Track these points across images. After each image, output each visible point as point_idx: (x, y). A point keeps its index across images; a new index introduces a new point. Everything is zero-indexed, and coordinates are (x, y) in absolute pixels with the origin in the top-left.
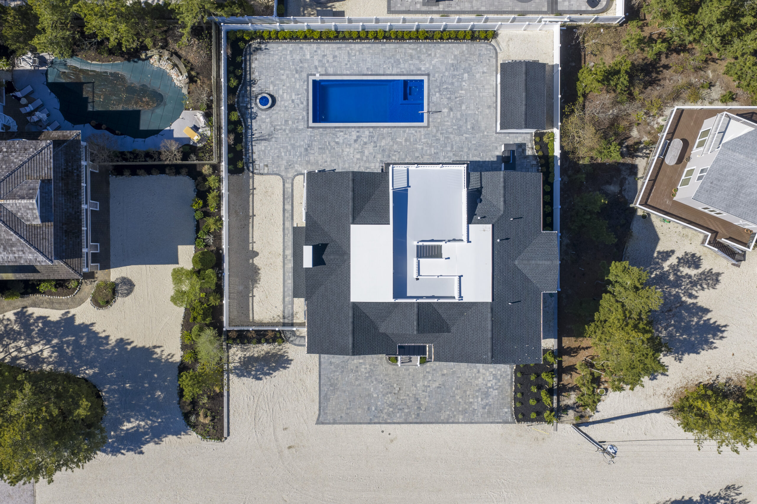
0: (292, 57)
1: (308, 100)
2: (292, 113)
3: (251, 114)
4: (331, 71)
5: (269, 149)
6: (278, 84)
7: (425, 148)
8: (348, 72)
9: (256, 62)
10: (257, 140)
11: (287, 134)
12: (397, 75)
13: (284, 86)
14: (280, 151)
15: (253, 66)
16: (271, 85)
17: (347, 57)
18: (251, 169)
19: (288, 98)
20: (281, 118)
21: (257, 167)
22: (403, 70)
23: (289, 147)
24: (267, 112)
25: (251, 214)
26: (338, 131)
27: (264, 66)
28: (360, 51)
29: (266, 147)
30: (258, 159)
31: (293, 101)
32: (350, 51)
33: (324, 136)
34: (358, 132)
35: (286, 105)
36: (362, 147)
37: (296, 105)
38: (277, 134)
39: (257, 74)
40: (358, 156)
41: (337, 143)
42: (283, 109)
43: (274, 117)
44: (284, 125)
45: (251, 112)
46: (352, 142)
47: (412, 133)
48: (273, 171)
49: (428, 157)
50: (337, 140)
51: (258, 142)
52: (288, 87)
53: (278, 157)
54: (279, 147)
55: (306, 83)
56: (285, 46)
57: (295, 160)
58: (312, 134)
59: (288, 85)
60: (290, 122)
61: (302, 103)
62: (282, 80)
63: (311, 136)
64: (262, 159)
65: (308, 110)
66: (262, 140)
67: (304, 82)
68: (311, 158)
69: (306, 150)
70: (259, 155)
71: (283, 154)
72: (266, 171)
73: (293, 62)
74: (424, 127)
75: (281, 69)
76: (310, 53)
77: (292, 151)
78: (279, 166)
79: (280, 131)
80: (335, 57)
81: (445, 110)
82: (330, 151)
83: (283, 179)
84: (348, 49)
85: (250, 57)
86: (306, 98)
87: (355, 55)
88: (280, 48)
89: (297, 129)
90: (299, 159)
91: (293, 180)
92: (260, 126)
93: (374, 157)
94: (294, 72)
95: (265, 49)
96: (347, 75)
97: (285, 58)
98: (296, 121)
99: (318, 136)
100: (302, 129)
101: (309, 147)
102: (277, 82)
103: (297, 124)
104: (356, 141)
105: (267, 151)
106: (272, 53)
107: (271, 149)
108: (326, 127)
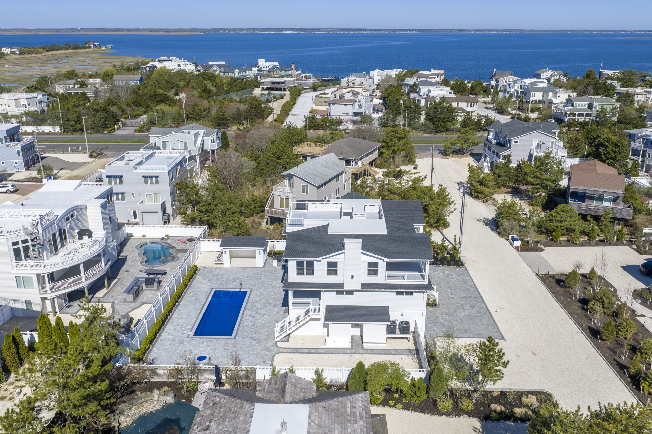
1: (210, 338)
2: (218, 346)
4: (189, 327)
5: (248, 360)
8: (195, 319)
11: (237, 349)
13: (192, 350)
17: (182, 320)
19: (204, 348)
20: (220, 352)
22: (204, 298)
23: (250, 349)
24: (212, 360)
27: (168, 361)
28: (179, 314)
29: (246, 362)
31: (208, 346)
32: (178, 318)
33: (245, 331)
34: (246, 316)
35: (209, 349)
36: (259, 314)
37: (212, 344)
40: (267, 316)
44: (228, 351)
47: (254, 295)
50: (250, 325)
52: (194, 348)
53: (257, 355)
56: (154, 348)
57: (262, 346)
58: (241, 337)
59: (192, 348)
60: (227, 347)
61: (212, 341)
63: (243, 337)
64: (256, 364)
65: (219, 338)
67: (193, 340)
68: (262, 338)
69: (254, 340)
71: (255, 352)
73: (172, 345)
74: (251, 292)
76: (169, 336)
77: (253, 347)
79: (233, 353)
80: (178, 325)
81: (241, 283)
82: (259, 329)
83: (279, 353)
84: (175, 319)
86: (208, 339)
87: (182, 316)
88: (155, 351)
89: (234, 344)
90: (262, 344)
91: (280, 348)
93: (269, 310)
95: (152, 360)
96: (197, 320)
97: (166, 349)
99: (244, 334)
100: (235, 342)
101: (252, 339)
103: (230, 344)
104: (254, 317)
108: (238, 330)
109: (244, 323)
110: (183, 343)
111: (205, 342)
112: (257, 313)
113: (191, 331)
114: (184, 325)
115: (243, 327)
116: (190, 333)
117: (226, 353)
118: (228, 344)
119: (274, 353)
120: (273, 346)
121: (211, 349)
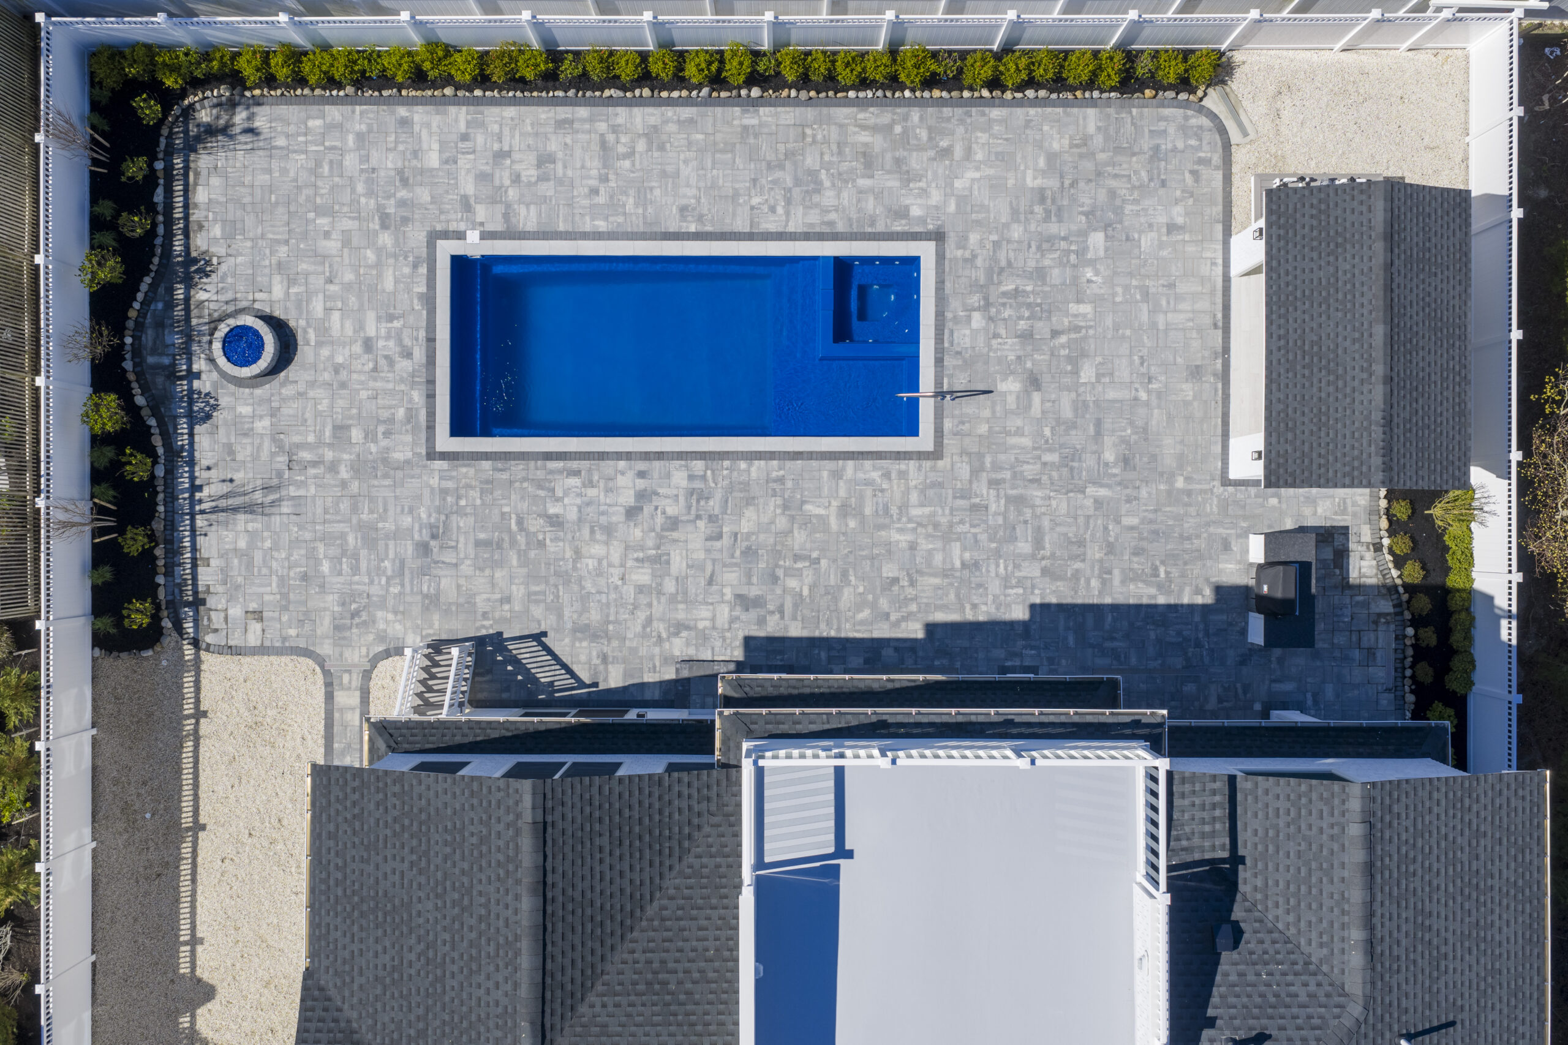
0: (366, 159)
1: (431, 340)
2: (364, 394)
3: (191, 402)
4: (528, 218)
5: (268, 544)
6: (307, 275)
7: (924, 545)
8: (602, 225)
9: (215, 181)
10: (215, 510)
11: (344, 484)
12: (807, 237)
13: (330, 281)
14: (312, 556)
15: (201, 195)
16: (277, 279)
17: (596, 163)
18: (189, 627)
19: (349, 332)
20: (317, 414)
21: (217, 619)
22: (833, 216)
23: (351, 539)
24: (258, 392)
25: (187, 819)
26: (560, 472)
27: (247, 200)
28: (652, 135)
29: (253, 535)
30: (220, 589)
31: (368, 345)
32: (611, 138)
33: (498, 493)
34: (642, 474)
35: (340, 359)
36: (660, 537)
37: (382, 362)
38: (303, 484)
39: (217, 231)
40: (643, 576)
41: (556, 522)
42: (327, 376)
43: (289, 410)
44: (331, 446)
45: (191, 391)
46: (618, 516)
47: (869, 483)
48: (284, 639)
49: (937, 581)
50: (552, 511)
51: (222, 516)
52: (347, 287)
53: (305, 577)
54: (308, 536)
55: (423, 270)
56: (334, 113)
57: (375, 590)
58: (450, 484)
59: (349, 277)
60: (356, 434)
61: (409, 355)
62: (322, 258)
63: (444, 492)
64: (238, 587)
65: (431, 382)
66: (235, 510)
67: (415, 266)
68: (444, 582)
69: (424, 549)
70: (224, 571)
71: (325, 567)
72: (253, 640)
73: (369, 182)
74: (921, 456)
75: (320, 211)
76: (443, 144)
77: (364, 553)
78: (307, 618)
79: (312, 471)
80: (545, 160)
81: (1010, 386)
82: (522, 555)
83: (326, 673)
84: (602, 127)
85: (186, 162)
86: (422, 334)
87: (631, 154)
88: (315, 123)
89: (385, 461)
90: (395, 590)
91: (367, 675)
92: (230, 450)
93: (710, 582)
94: (375, 225)
95: (251, 131)
96: (597, 236)
97: (337, 166)
98: (381, 429)
99: (475, 494)
100: (407, 462)
101: (434, 537)
102: (303, 266)
103: (384, 443)
104: (632, 513)
105: (258, 557)
106: (281, 142)
107: (275, 547)
108: (506, 456)
109: (577, 473)
110: (384, 226)
111: (397, 324)
112: (673, 523)
113: (485, 236)
114: (547, 189)
115: (540, 474)
116: (473, 236)
117: (311, 438)
118: (387, 434)
119: (325, 649)
120: (381, 637)
121: (337, 370)
